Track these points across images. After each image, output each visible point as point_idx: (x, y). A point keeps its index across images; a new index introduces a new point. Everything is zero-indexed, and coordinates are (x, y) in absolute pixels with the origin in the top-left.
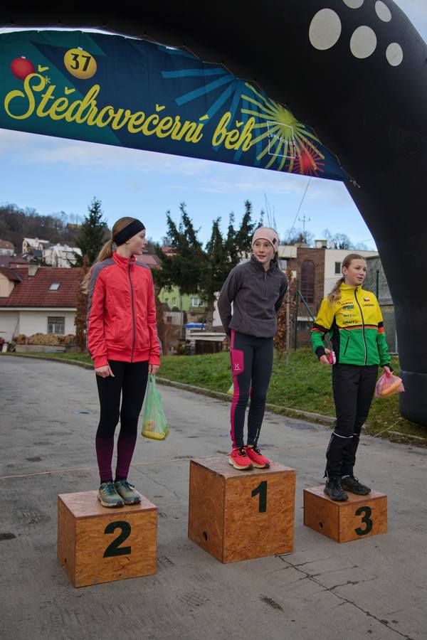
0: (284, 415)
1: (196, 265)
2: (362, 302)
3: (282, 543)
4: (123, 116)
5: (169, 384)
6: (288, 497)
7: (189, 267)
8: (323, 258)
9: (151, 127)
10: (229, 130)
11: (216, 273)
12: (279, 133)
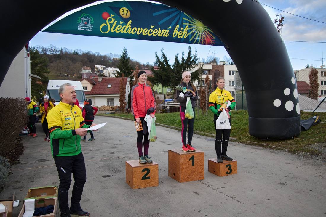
0: (205, 136)
1: (169, 74)
2: (224, 95)
3: (200, 176)
4: (140, 31)
5: (159, 125)
6: (202, 161)
7: (166, 76)
8: (224, 69)
9: (150, 33)
10: (179, 31)
11: (177, 78)
12: (197, 31)
